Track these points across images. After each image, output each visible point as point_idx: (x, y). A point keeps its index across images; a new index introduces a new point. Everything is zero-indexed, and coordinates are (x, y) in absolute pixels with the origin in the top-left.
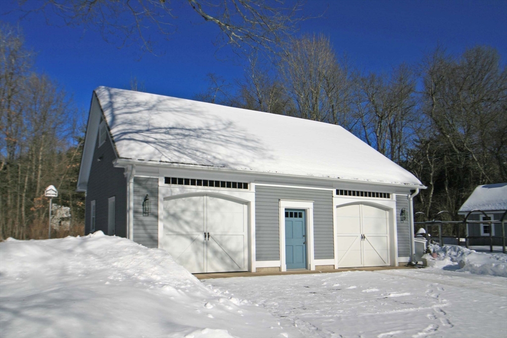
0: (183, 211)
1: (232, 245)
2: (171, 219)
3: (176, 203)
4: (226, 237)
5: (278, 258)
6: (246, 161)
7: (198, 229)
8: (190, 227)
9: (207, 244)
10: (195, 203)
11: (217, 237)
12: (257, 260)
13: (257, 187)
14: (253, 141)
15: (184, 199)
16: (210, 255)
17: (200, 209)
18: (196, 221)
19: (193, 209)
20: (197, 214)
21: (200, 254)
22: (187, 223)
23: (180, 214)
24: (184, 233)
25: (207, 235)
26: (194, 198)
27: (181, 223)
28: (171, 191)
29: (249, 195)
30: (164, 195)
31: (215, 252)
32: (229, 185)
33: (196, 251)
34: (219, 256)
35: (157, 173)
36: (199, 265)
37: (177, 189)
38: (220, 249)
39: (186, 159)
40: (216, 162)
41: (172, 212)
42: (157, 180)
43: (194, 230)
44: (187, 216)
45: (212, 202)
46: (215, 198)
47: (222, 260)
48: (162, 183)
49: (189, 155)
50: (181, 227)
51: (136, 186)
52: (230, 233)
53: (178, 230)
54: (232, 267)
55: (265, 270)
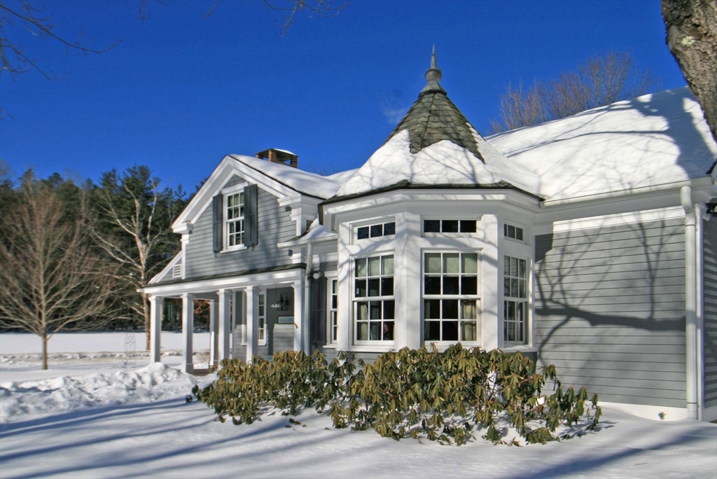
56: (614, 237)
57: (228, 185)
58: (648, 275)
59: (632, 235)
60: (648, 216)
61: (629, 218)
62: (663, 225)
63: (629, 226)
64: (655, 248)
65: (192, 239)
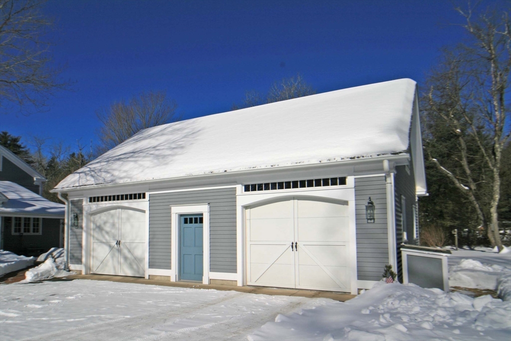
0: (105, 223)
1: (138, 253)
2: (97, 230)
3: (100, 217)
4: (134, 244)
5: (168, 266)
7: (114, 237)
8: (109, 236)
9: (119, 251)
10: (113, 216)
11: (127, 245)
12: (149, 268)
13: (150, 196)
15: (105, 213)
16: (122, 260)
17: (116, 220)
18: (113, 231)
19: (111, 221)
20: (113, 225)
21: (115, 259)
22: (107, 233)
23: (103, 226)
24: (104, 241)
25: (118, 243)
26: (112, 212)
27: (104, 232)
28: (91, 208)
30: (87, 211)
31: (126, 258)
33: (113, 256)
34: (128, 262)
35: (82, 195)
36: (114, 268)
37: (94, 206)
38: (129, 255)
41: (98, 224)
42: (81, 201)
43: (111, 239)
45: (124, 214)
46: (126, 210)
47: (131, 266)
48: (85, 202)
50: (104, 237)
51: (73, 207)
52: (136, 241)
53: (101, 238)
54: (138, 272)
55: (158, 278)
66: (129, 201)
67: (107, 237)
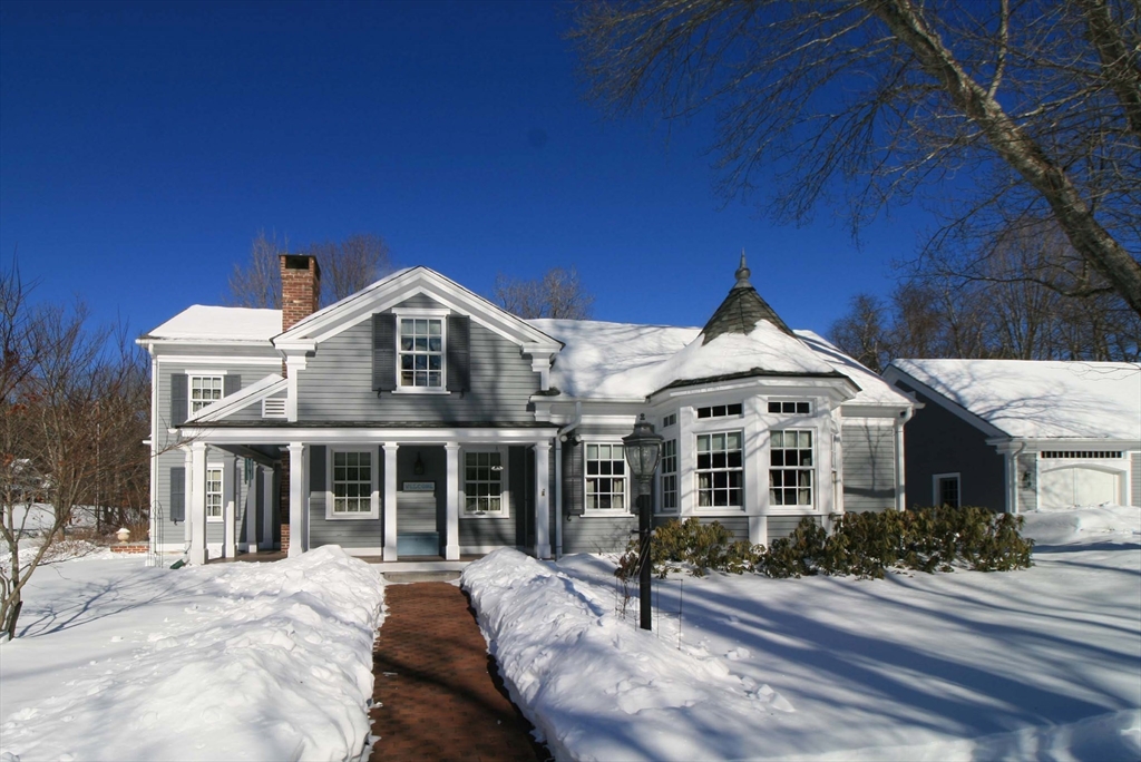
0: (1053, 483)
2: (1045, 492)
3: (1050, 477)
6: (1124, 428)
7: (1067, 502)
10: (1065, 476)
13: (1133, 455)
14: (1108, 403)
17: (1069, 481)
18: (1066, 493)
19: (1062, 481)
20: (1066, 486)
22: (1057, 496)
23: (1050, 487)
26: (1064, 471)
27: (1051, 495)
29: (1124, 464)
30: (1041, 468)
32: (1102, 454)
35: (1035, 448)
37: (1052, 462)
39: (1066, 432)
40: (1096, 432)
41: (1046, 485)
42: (1035, 455)
43: (1064, 504)
44: (1056, 489)
45: (1080, 473)
46: (1085, 469)
48: (1039, 457)
49: (1066, 427)
50: (1051, 500)
56: (851, 433)
57: (403, 305)
58: (871, 461)
59: (862, 433)
60: (872, 422)
61: (860, 421)
62: (879, 429)
63: (860, 427)
64: (875, 444)
65: (311, 364)
66: (1105, 459)
67: (1057, 501)
